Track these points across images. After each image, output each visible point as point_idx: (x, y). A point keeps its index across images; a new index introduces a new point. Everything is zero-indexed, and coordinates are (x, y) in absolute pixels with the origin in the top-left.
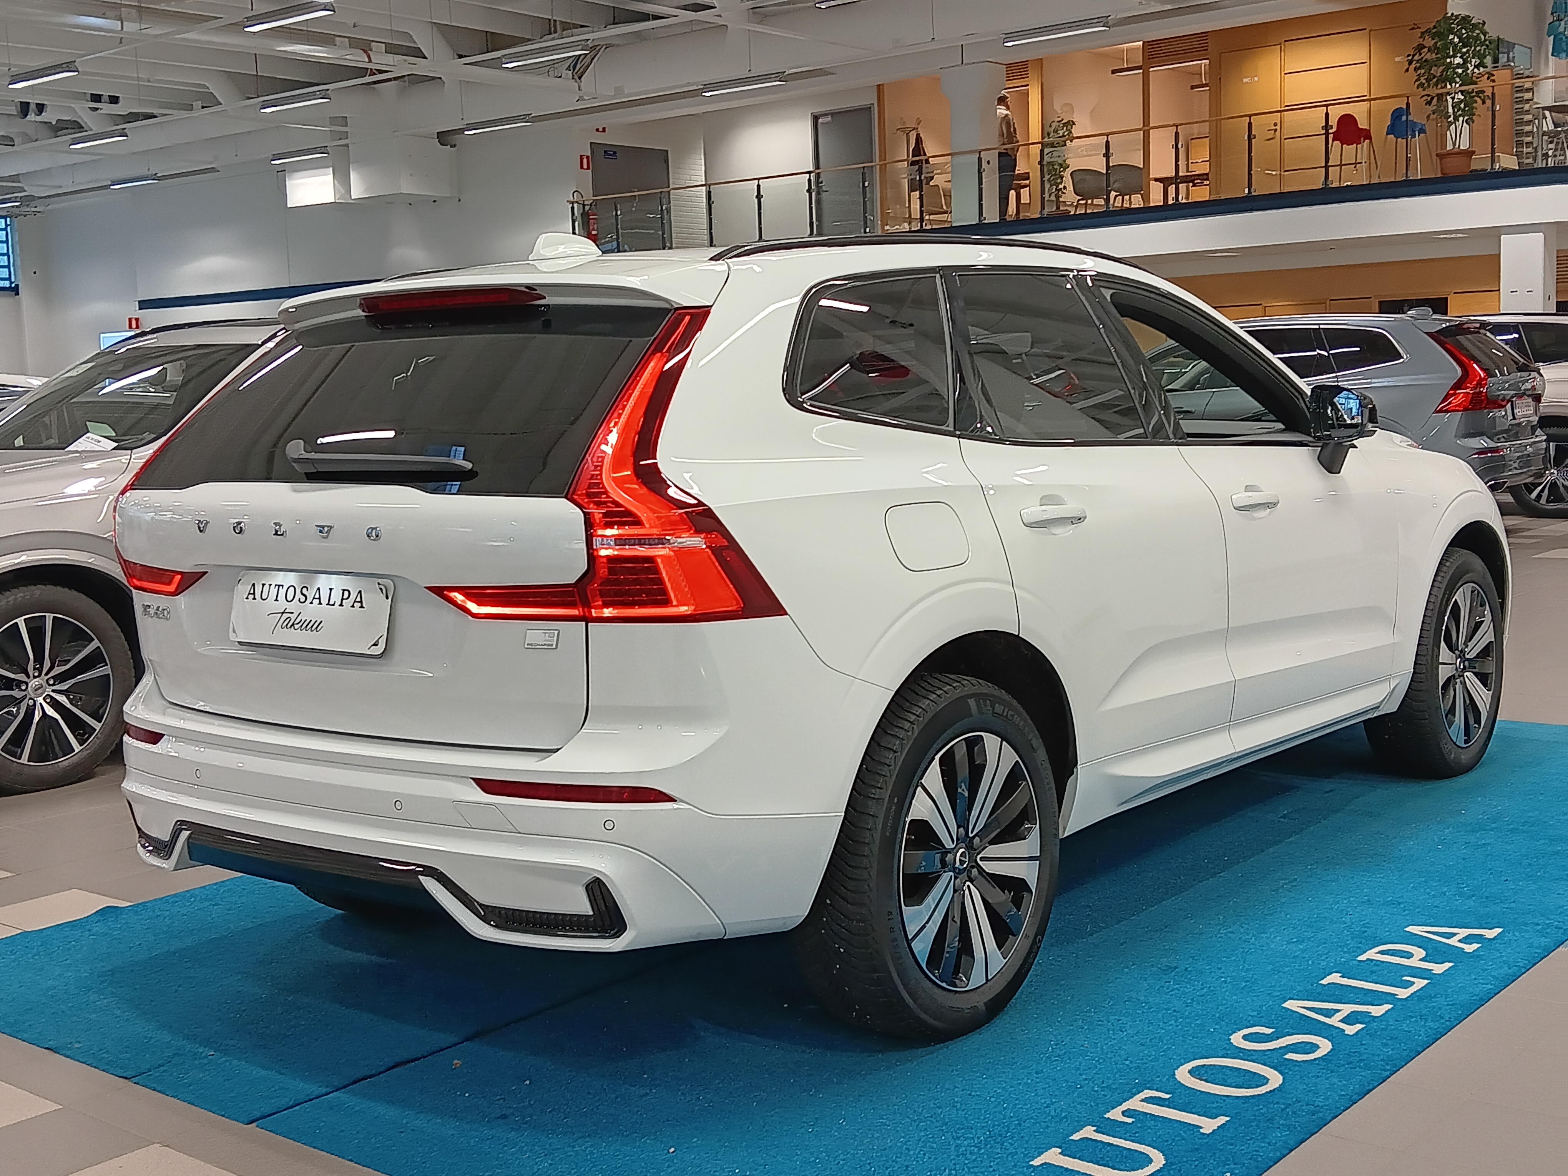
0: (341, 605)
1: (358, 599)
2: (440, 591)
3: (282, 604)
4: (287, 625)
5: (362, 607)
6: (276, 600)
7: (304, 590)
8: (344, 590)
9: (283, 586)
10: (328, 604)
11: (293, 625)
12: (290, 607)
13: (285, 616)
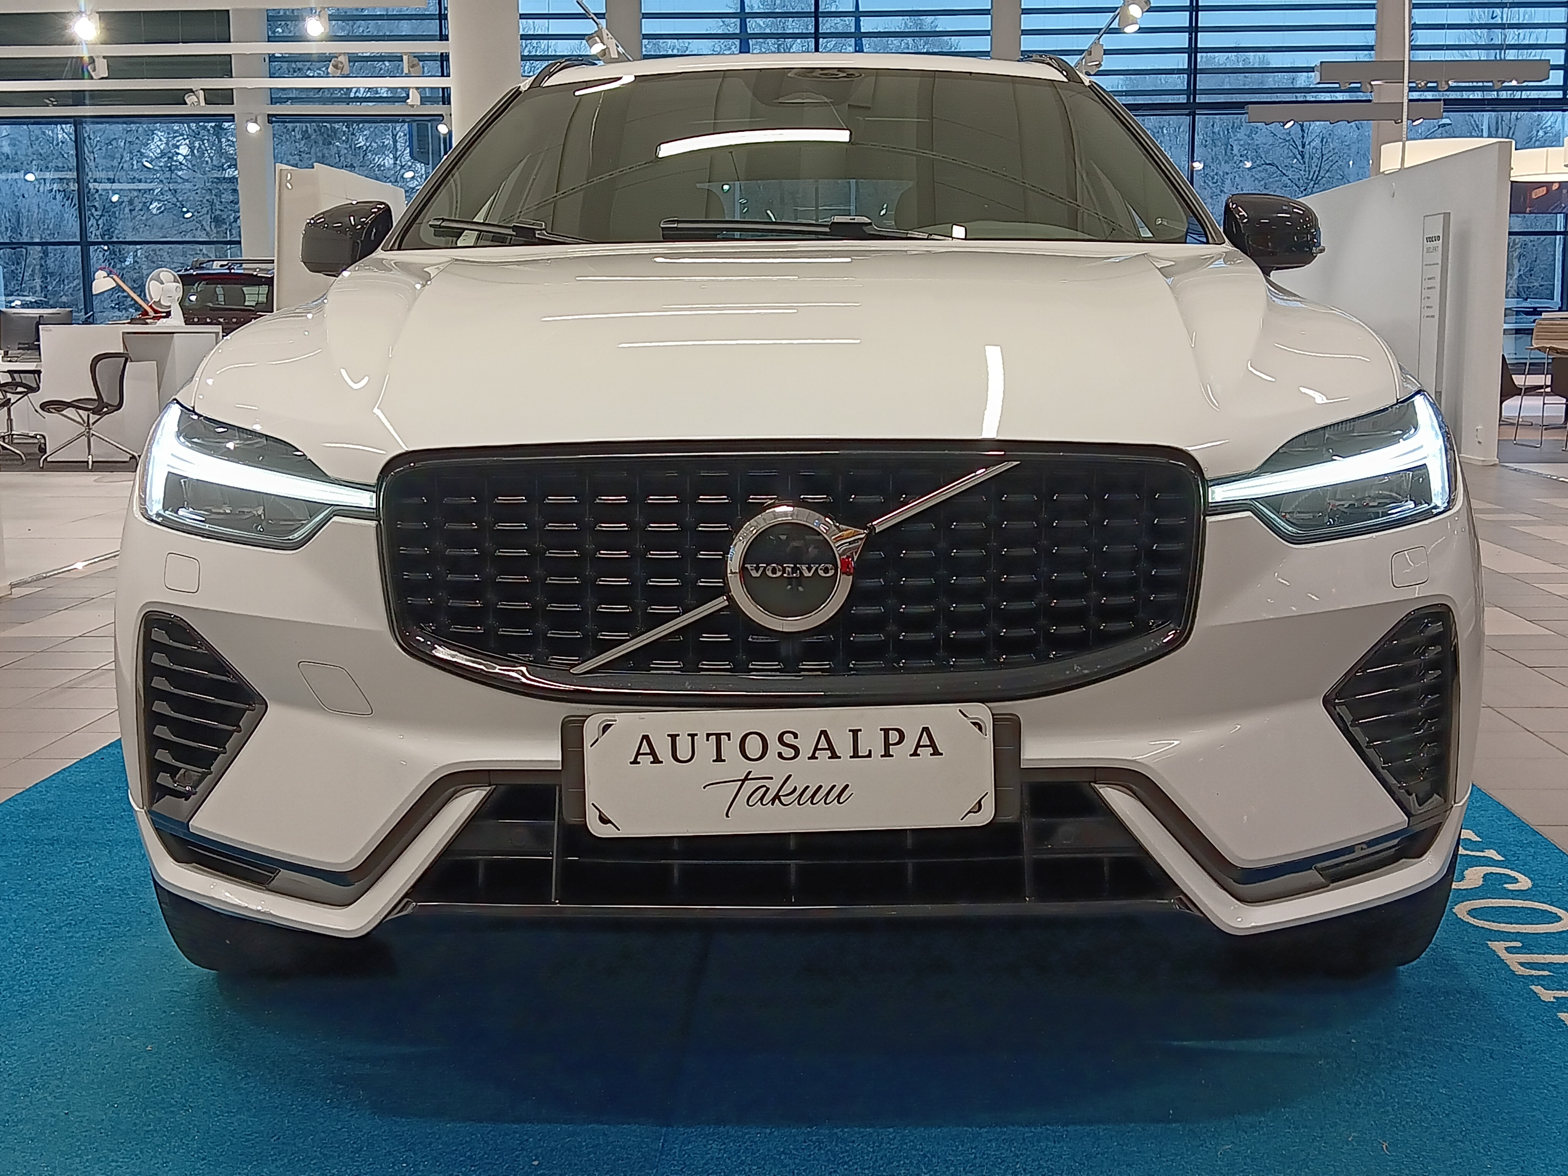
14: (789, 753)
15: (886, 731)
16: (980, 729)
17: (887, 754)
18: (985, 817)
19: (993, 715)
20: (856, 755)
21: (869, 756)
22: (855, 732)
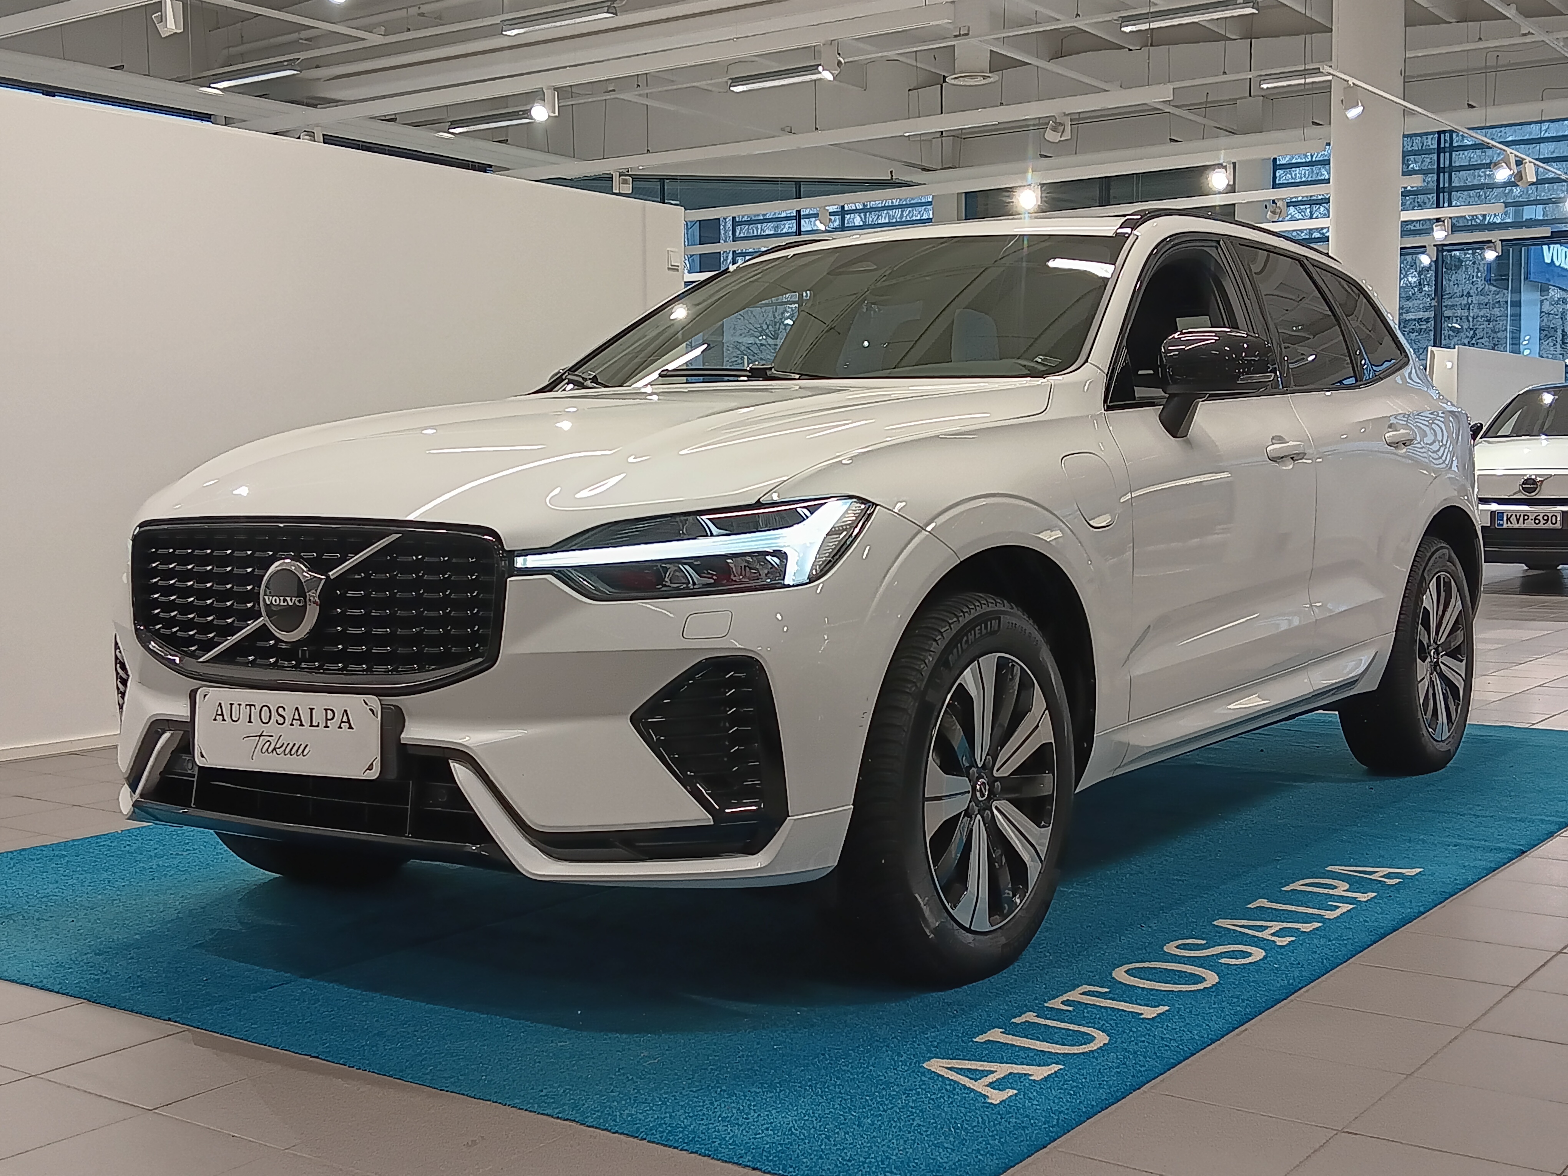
14: (281, 720)
15: (326, 710)
16: (373, 714)
17: (327, 726)
18: (374, 774)
19: (381, 705)
20: (311, 725)
21: (318, 726)
22: (312, 709)
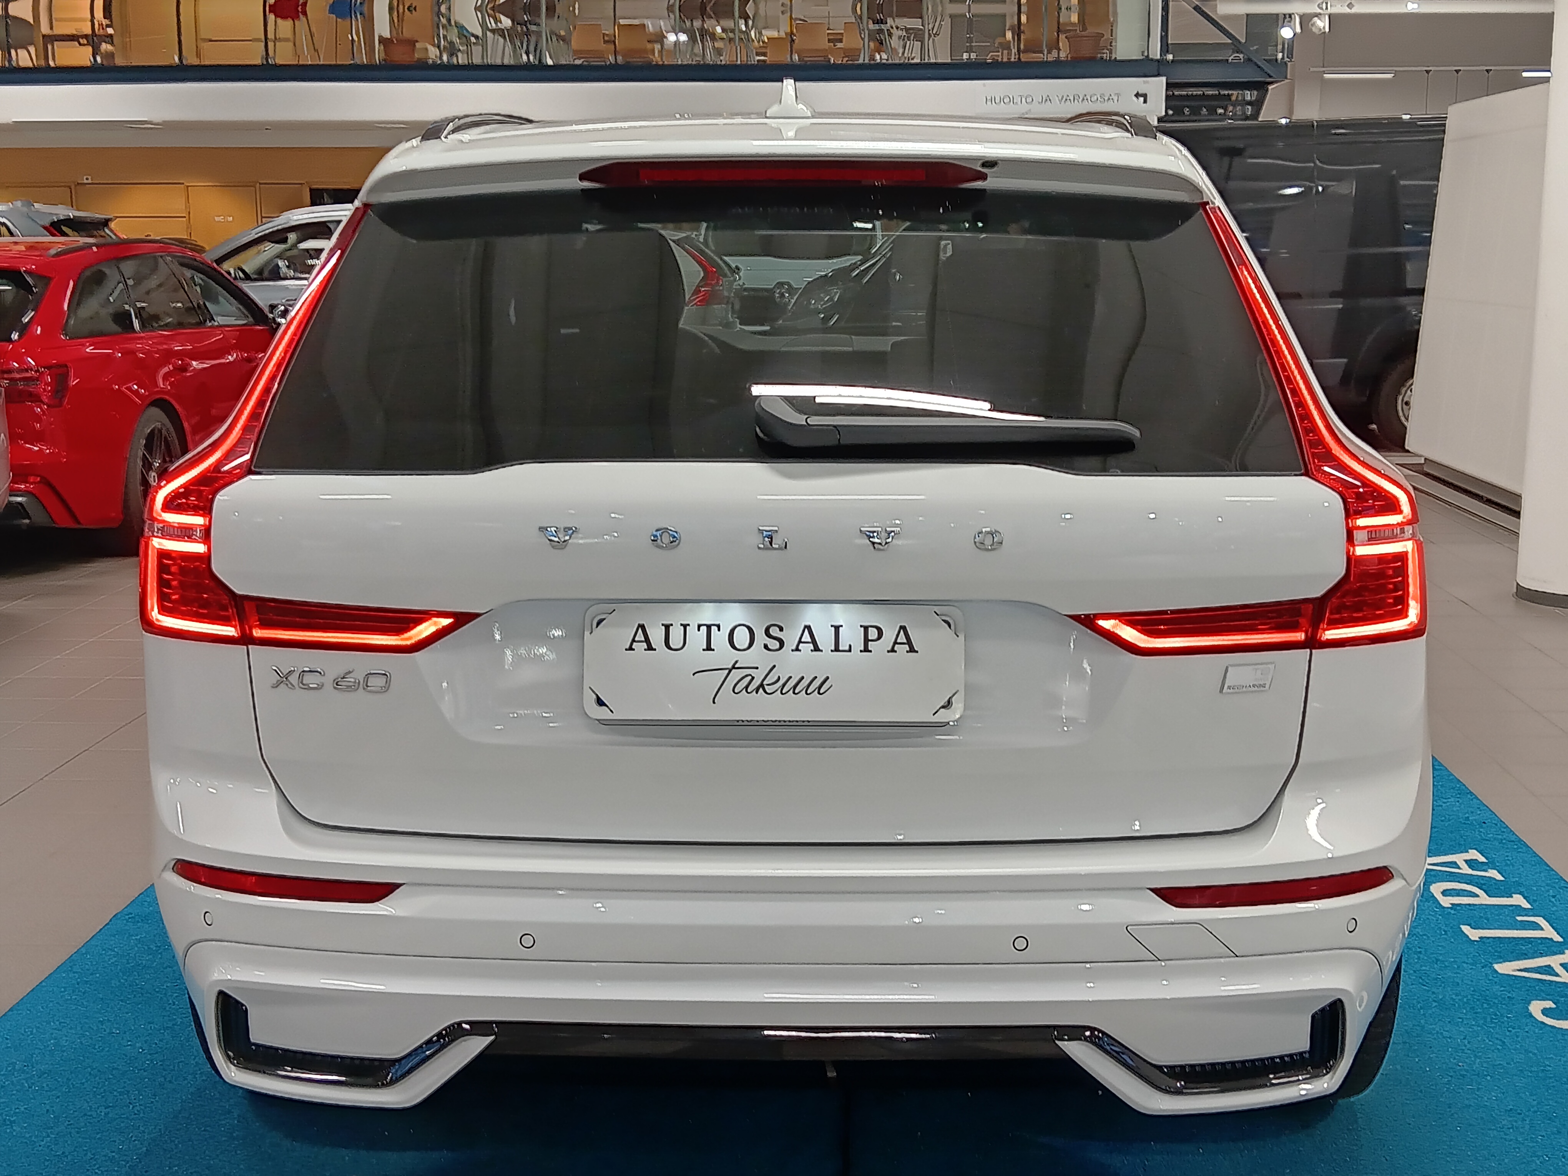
0: (866, 650)
1: (902, 638)
2: (1088, 621)
3: (723, 654)
4: (747, 687)
5: (912, 650)
6: (709, 648)
7: (774, 631)
8: (866, 628)
9: (718, 626)
10: (837, 649)
11: (762, 685)
12: (745, 659)
13: (736, 675)
